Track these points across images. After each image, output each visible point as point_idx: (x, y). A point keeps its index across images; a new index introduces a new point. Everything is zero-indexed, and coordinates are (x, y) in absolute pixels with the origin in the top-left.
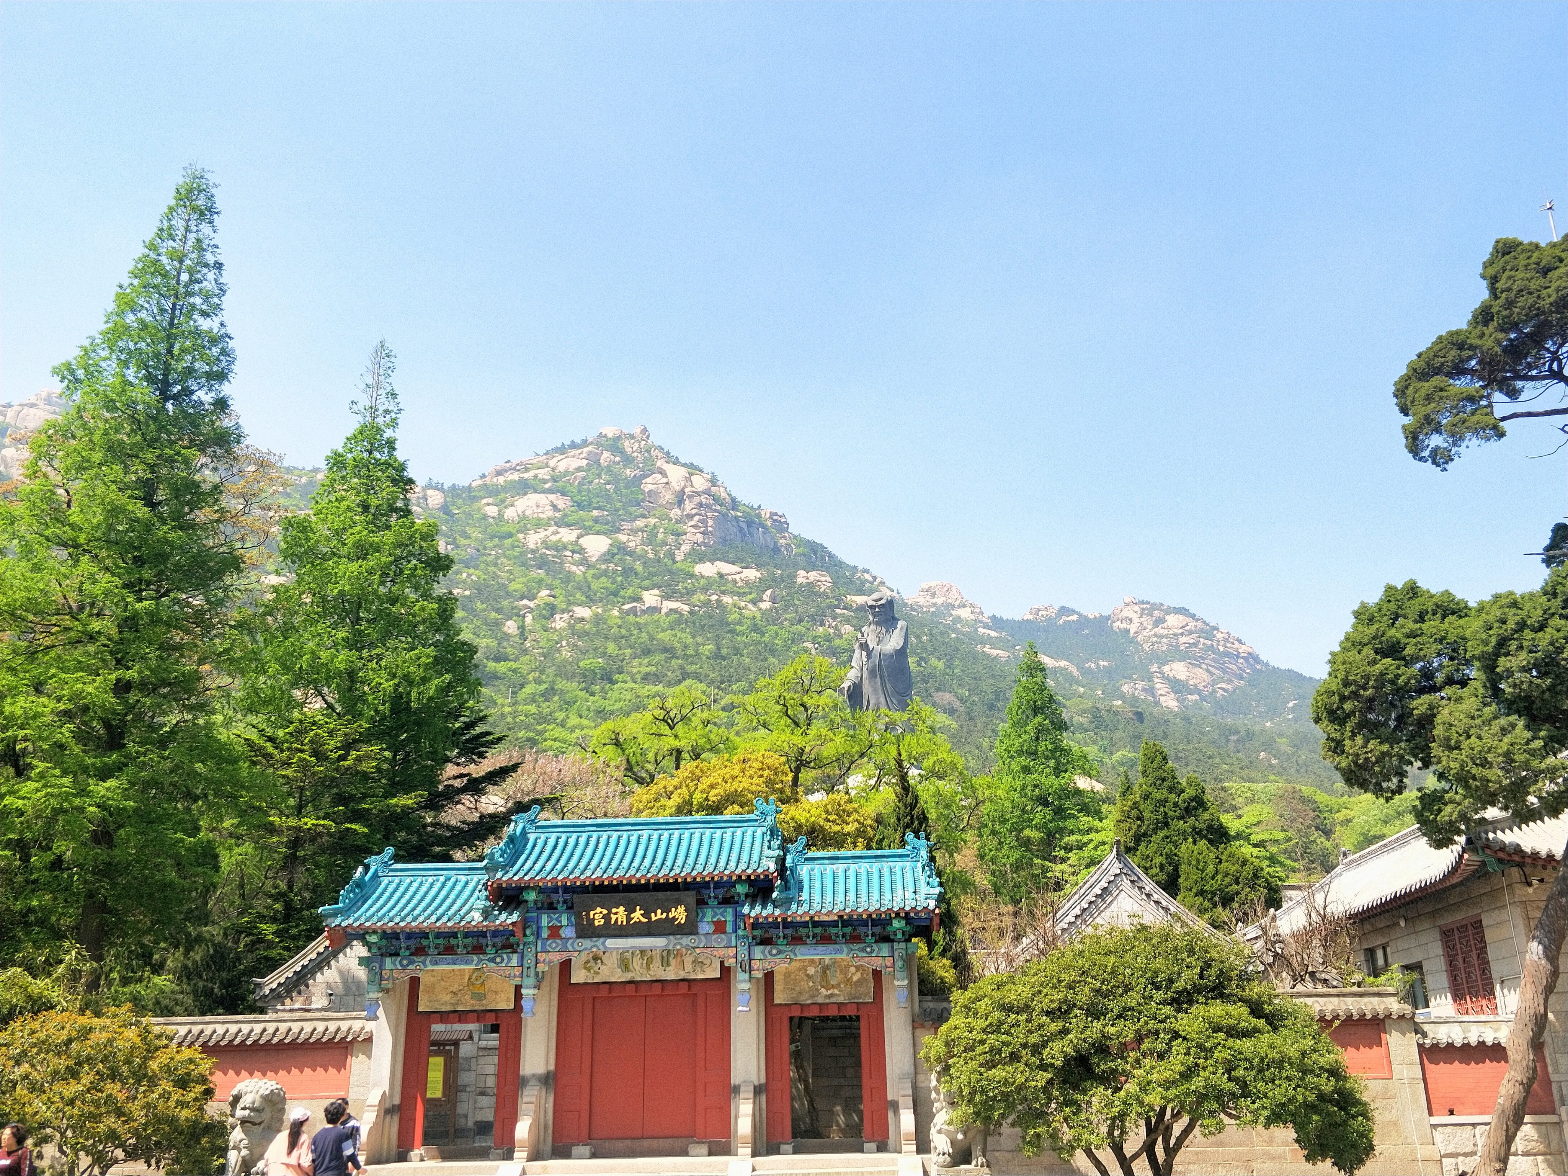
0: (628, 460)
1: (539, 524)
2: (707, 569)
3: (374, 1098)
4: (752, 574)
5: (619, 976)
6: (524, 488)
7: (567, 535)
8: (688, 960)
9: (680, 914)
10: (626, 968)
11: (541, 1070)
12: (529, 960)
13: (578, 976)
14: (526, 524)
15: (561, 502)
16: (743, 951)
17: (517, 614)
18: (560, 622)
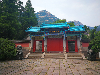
0: (45, 12)
1: (40, 16)
2: (50, 18)
3: (31, 47)
4: (53, 19)
5: (52, 37)
6: (39, 14)
7: (42, 16)
8: (59, 36)
9: (59, 32)
10: (53, 37)
11: (46, 45)
12: (45, 36)
13: (49, 37)
14: (39, 16)
15: (41, 14)
16: (65, 35)
17: (39, 21)
18: (41, 22)
